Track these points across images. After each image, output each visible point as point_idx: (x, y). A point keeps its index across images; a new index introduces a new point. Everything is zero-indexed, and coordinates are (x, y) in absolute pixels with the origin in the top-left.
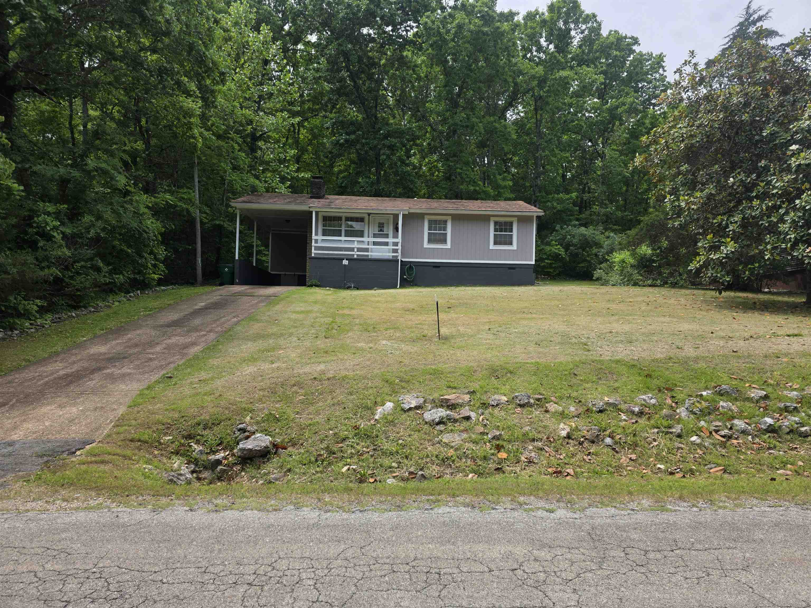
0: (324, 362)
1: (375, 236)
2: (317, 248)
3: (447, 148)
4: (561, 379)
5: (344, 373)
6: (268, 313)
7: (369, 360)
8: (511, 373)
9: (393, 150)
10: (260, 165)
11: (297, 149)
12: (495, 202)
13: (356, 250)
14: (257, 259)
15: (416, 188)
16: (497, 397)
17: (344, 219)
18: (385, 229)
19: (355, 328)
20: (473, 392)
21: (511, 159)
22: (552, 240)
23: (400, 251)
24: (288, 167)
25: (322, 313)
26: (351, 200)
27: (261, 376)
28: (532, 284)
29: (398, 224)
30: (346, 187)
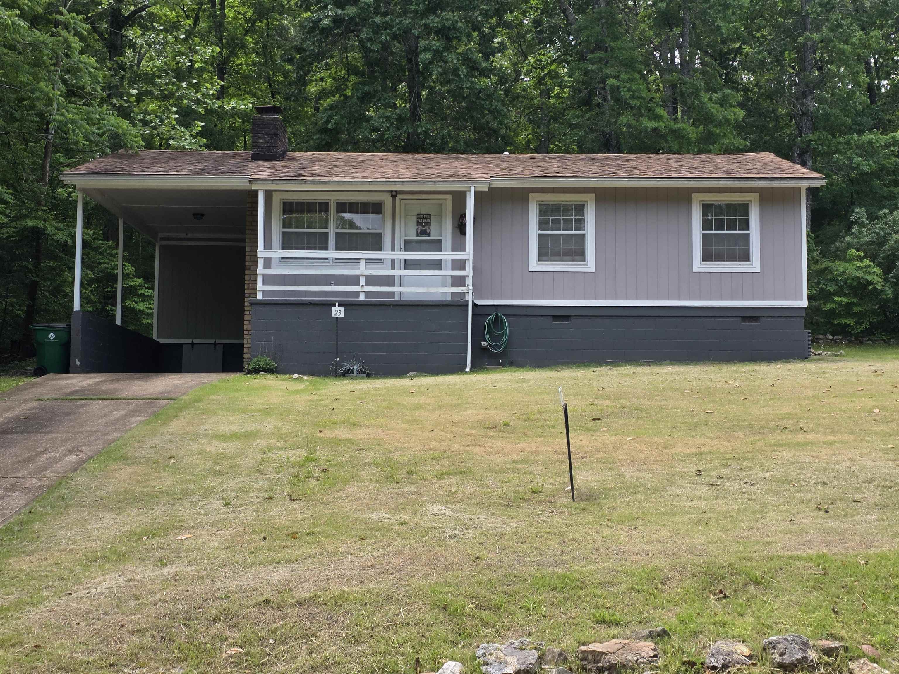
0: (289, 561)
1: (409, 245)
2: (268, 280)
3: (580, 30)
4: (885, 598)
5: (337, 589)
6: (155, 441)
7: (398, 554)
8: (757, 583)
9: (449, 39)
10: (132, 83)
11: (219, 42)
12: (703, 157)
13: (362, 281)
14: (123, 307)
15: (507, 128)
16: (722, 645)
17: (332, 208)
18: (433, 228)
19: (364, 474)
20: (664, 634)
21: (738, 51)
22: (849, 246)
23: (469, 281)
24: (197, 87)
25: (281, 437)
26: (349, 161)
27: (137, 598)
28: (804, 357)
29: (463, 215)
30: (337, 131)
